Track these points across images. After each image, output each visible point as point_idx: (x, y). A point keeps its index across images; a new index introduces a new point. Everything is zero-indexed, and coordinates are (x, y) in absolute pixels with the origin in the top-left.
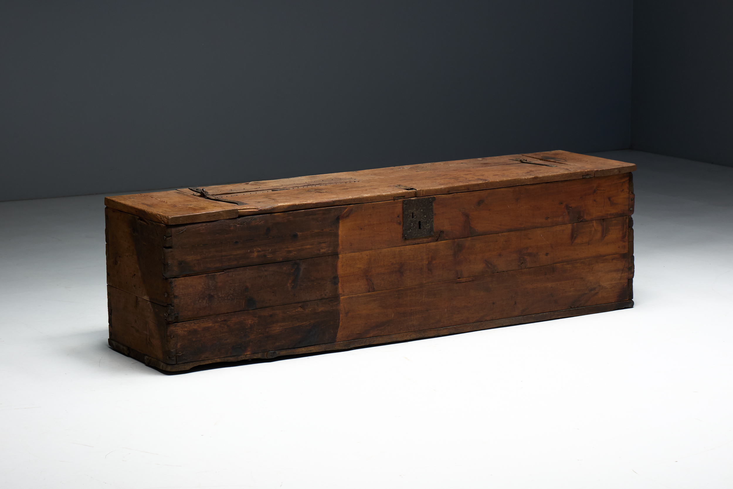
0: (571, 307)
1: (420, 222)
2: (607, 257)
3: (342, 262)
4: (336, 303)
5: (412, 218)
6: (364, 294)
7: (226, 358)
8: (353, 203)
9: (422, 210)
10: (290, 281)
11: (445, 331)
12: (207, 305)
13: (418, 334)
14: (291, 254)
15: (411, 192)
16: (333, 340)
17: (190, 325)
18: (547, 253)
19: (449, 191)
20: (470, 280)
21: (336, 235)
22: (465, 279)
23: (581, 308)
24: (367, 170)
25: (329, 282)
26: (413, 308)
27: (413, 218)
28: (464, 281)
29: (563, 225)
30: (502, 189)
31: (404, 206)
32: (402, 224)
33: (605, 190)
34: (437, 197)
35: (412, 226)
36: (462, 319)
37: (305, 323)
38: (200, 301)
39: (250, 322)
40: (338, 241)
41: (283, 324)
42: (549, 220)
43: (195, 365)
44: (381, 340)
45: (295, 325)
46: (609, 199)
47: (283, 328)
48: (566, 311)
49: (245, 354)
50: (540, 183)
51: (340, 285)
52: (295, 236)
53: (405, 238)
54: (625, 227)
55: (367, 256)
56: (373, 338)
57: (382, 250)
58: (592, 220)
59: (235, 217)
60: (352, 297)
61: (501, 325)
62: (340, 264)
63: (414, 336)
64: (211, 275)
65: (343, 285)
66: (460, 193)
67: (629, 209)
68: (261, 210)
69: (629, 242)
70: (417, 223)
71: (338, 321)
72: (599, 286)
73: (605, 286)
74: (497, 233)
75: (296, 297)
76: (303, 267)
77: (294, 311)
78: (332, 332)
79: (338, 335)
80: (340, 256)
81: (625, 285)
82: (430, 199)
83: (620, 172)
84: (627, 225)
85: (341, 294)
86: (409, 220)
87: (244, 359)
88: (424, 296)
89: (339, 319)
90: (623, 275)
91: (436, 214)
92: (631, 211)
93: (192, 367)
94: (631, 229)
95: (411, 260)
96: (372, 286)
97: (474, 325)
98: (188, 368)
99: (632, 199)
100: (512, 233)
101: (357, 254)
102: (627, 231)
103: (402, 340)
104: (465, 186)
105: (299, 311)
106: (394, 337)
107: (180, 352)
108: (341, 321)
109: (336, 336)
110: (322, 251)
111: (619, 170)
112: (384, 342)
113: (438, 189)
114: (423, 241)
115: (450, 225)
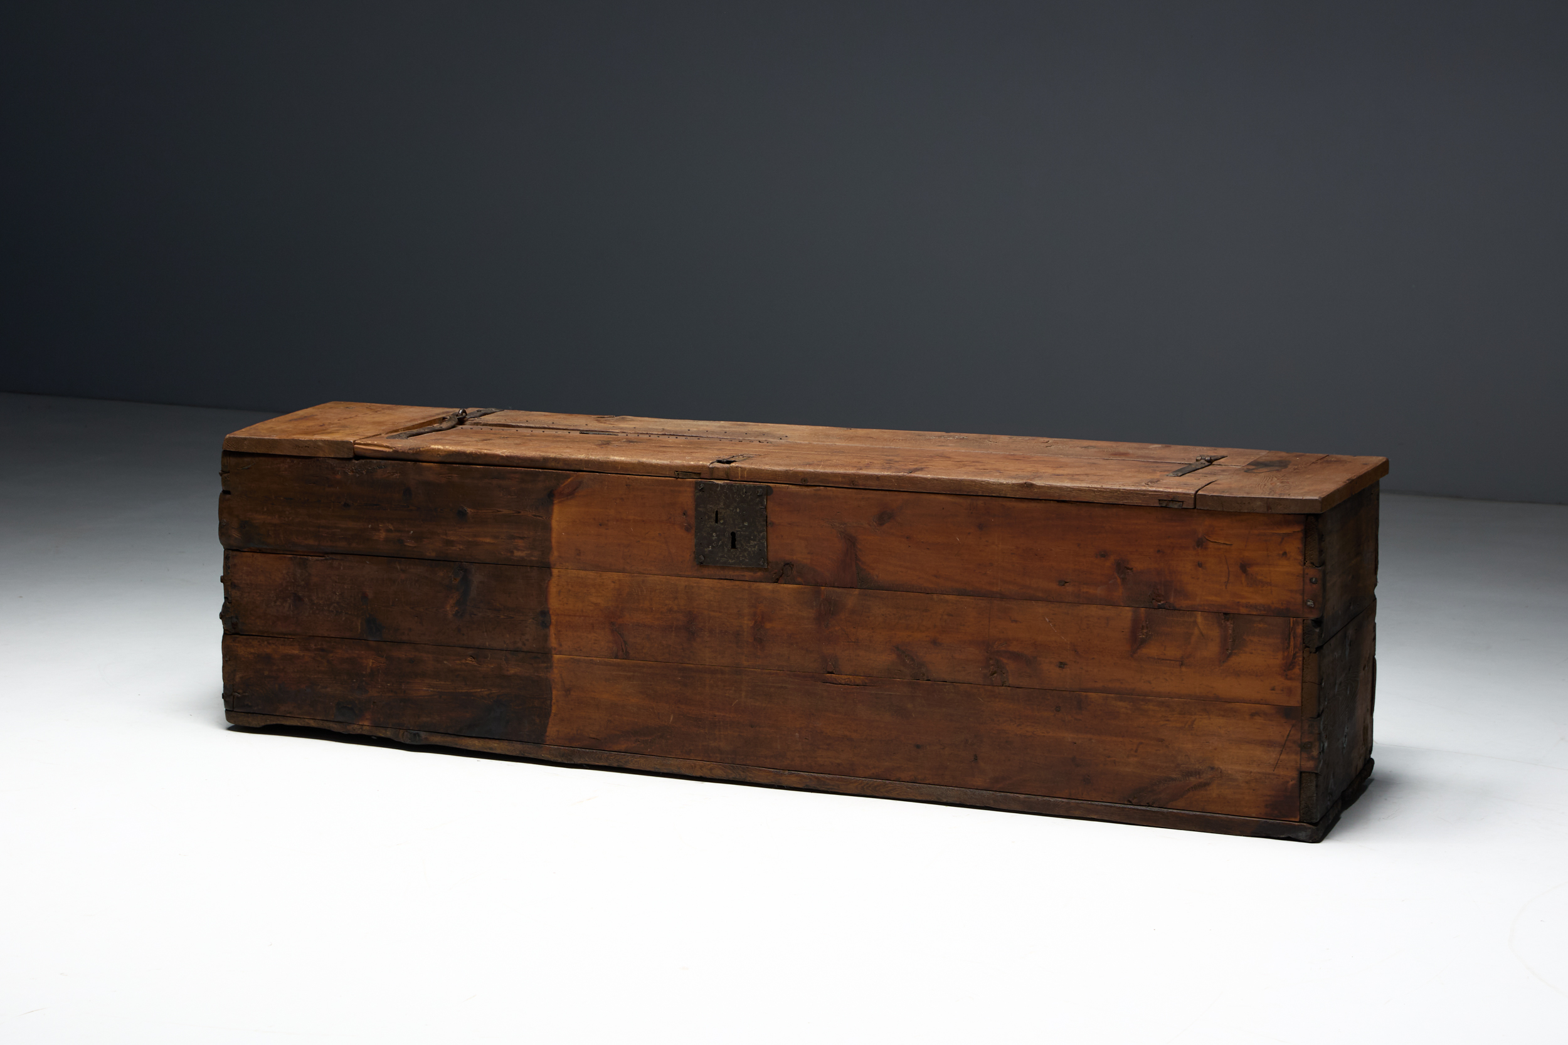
0: (1130, 802)
1: (733, 534)
2: (1238, 705)
3: (558, 585)
4: (546, 665)
5: (714, 523)
6: (606, 660)
7: (326, 722)
8: (585, 469)
10: (451, 601)
12: (292, 613)
13: (729, 771)
14: (454, 548)
15: (721, 469)
16: (539, 739)
17: (260, 645)
18: (1061, 663)
19: (804, 481)
20: (858, 682)
21: (547, 528)
22: (844, 677)
23: (1156, 809)
25: (531, 620)
26: (717, 714)
27: (717, 521)
28: (843, 682)
29: (1108, 607)
30: (941, 498)
31: (698, 494)
32: (693, 531)
33: (1231, 545)
34: (776, 487)
35: (714, 538)
36: (839, 765)
37: (479, 690)
38: (278, 603)
39: (370, 662)
40: (550, 541)
41: (435, 682)
42: (1069, 588)
43: (269, 723)
44: (642, 763)
45: (460, 691)
46: (1244, 567)
47: (435, 690)
48: (1111, 806)
49: (360, 723)
50: (1041, 500)
51: (552, 630)
52: (462, 514)
53: (703, 561)
54: (1292, 643)
55: (614, 582)
56: (624, 755)
57: (646, 577)
58: (1192, 610)
59: (346, 456)
60: (579, 661)
61: (936, 800)
62: (553, 589)
63: (719, 773)
64: (300, 558)
65: (560, 631)
66: (834, 489)
67: (1304, 603)
68: (396, 452)
69: (1303, 682)
70: (728, 534)
71: (548, 702)
72: (1212, 768)
73: (1230, 772)
74: (927, 592)
75: (463, 634)
76: (477, 578)
77: (458, 662)
78: (538, 721)
79: (549, 729)
80: (555, 572)
81: (1291, 783)
82: (760, 490)
83: (1269, 508)
84: (1300, 640)
85: (555, 649)
86: (708, 526)
87: (359, 732)
88: (743, 694)
89: (551, 699)
90: (1283, 757)
91: (773, 524)
92: (1310, 607)
93: (263, 724)
94: (1311, 653)
95: (714, 611)
96: (623, 646)
97: (867, 784)
98: (254, 723)
99: (1314, 580)
100: (968, 599)
101: (591, 574)
102: (1300, 654)
103: (694, 775)
104: (844, 476)
105: (467, 663)
106: (674, 764)
107: (240, 691)
108: (554, 703)
109: (546, 732)
110: (517, 554)
111: (1269, 503)
112: (652, 770)
113: (780, 472)
114: (744, 575)
115: (809, 553)
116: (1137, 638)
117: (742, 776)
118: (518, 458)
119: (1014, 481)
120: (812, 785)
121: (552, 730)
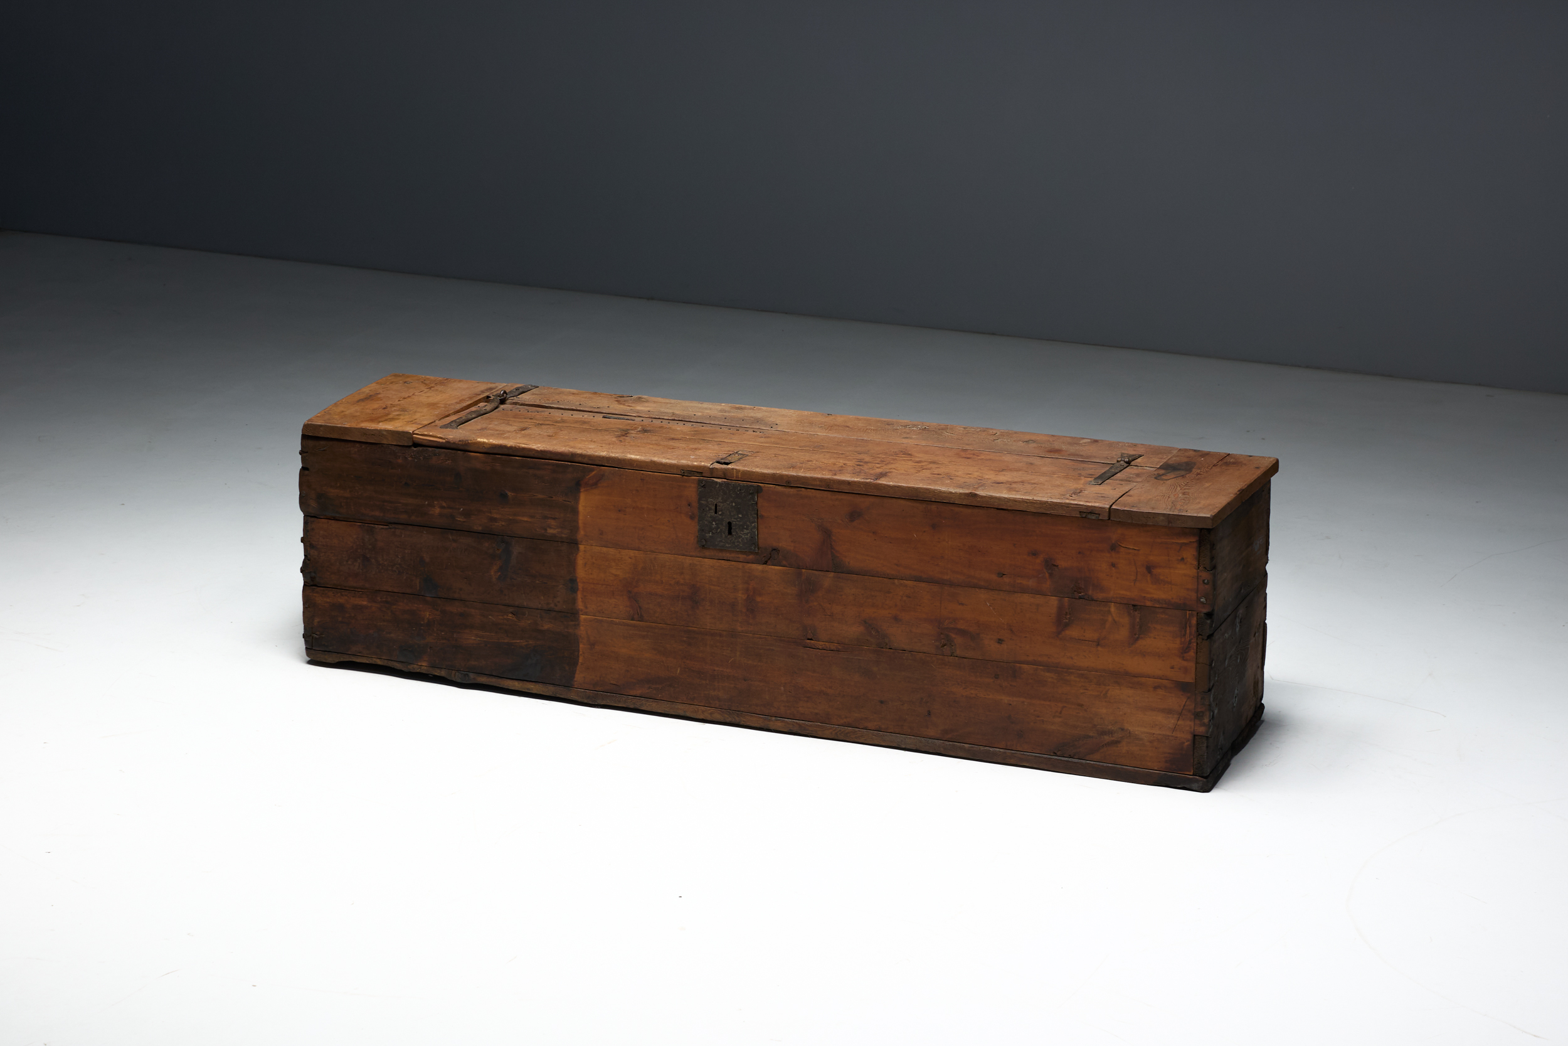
0: (1056, 754)
1: (730, 524)
2: (1143, 680)
3: (584, 558)
4: (573, 623)
5: (714, 513)
6: (624, 621)
8: (606, 465)
9: (734, 505)
10: (495, 568)
11: (780, 725)
12: (361, 571)
13: (726, 716)
14: (497, 524)
15: (720, 469)
16: (568, 683)
17: (335, 596)
18: (999, 640)
19: (788, 483)
20: (832, 648)
21: (575, 511)
22: (821, 643)
23: (1076, 760)
25: (561, 586)
26: (716, 669)
27: (716, 513)
28: (820, 647)
29: (1038, 596)
30: (902, 502)
31: (700, 490)
32: (696, 520)
33: (1139, 550)
34: (765, 487)
35: (714, 526)
36: (817, 714)
37: (518, 641)
38: (349, 562)
39: (427, 614)
40: (578, 522)
41: (481, 633)
42: (1006, 579)
43: (342, 660)
44: (655, 708)
45: (503, 641)
46: (1149, 568)
47: (482, 640)
48: (1039, 757)
49: (419, 664)
50: (983, 507)
51: (579, 595)
52: (504, 496)
53: (704, 544)
54: (1188, 631)
55: (631, 558)
56: (639, 699)
57: (657, 555)
58: (1107, 602)
59: (406, 444)
60: (602, 621)
62: (580, 562)
63: (717, 717)
64: (368, 526)
65: (585, 596)
66: (813, 490)
67: (1198, 599)
68: (448, 442)
69: (1197, 663)
70: (725, 523)
71: (576, 654)
72: (1123, 729)
73: (1136, 733)
74: (890, 577)
75: (505, 595)
76: (516, 549)
77: (501, 617)
78: (567, 668)
79: (576, 676)
80: (582, 547)
81: (1186, 744)
82: (752, 489)
83: (1170, 522)
84: (1194, 629)
85: (582, 610)
86: (709, 516)
87: (418, 671)
88: (738, 653)
89: (578, 651)
90: (1179, 722)
91: (762, 516)
92: (1202, 603)
93: (337, 661)
94: (1203, 640)
95: (713, 585)
96: (638, 611)
97: (840, 731)
98: (330, 660)
99: (1206, 581)
100: (923, 585)
101: (612, 551)
102: (1194, 640)
103: (695, 717)
104: (821, 480)
105: (508, 619)
106: (681, 709)
107: (318, 633)
108: (581, 654)
109: (574, 677)
110: (550, 531)
111: (1170, 518)
112: (663, 712)
113: (769, 474)
114: (738, 557)
115: (792, 542)
116: (1063, 621)
117: (737, 720)
118: (550, 452)
119: (961, 491)
120: (795, 730)
121: (579, 677)
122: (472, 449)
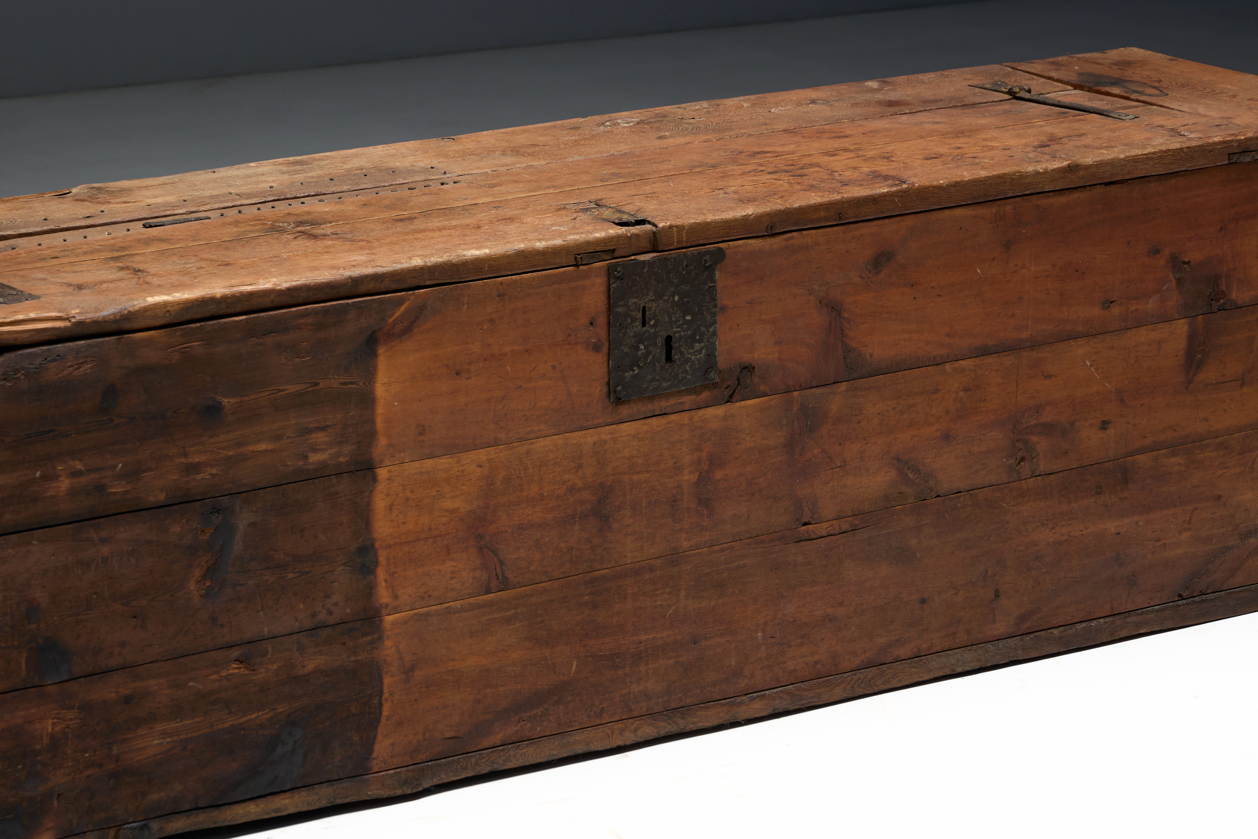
0: (1180, 595)
1: (669, 340)
3: (388, 495)
4: (369, 638)
5: (640, 327)
6: (472, 600)
8: (428, 283)
9: (676, 298)
10: (197, 573)
11: (757, 707)
13: (663, 724)
14: (199, 477)
15: (637, 236)
16: (359, 767)
18: (1104, 422)
19: (771, 228)
20: (845, 527)
21: (367, 400)
22: (825, 525)
24: (491, 131)
25: (341, 568)
26: (644, 637)
27: (644, 325)
28: (824, 533)
29: (1161, 325)
30: (958, 212)
31: (614, 285)
32: (605, 349)
34: (729, 248)
35: (640, 353)
36: (816, 662)
37: (254, 716)
39: (48, 725)
40: (372, 422)
41: (173, 725)
42: (1116, 310)
44: (532, 754)
45: (221, 726)
47: (175, 738)
50: (1085, 187)
51: (381, 575)
52: (213, 411)
53: (619, 395)
55: (480, 466)
56: (503, 750)
57: (532, 443)
58: (1255, 305)
60: (428, 614)
61: (949, 673)
62: (380, 503)
63: (648, 731)
65: (393, 573)
66: (813, 231)
68: (80, 323)
70: (660, 342)
71: (376, 701)
74: (938, 362)
75: (222, 626)
76: (243, 519)
77: (215, 677)
78: (356, 738)
79: (377, 747)
80: (382, 473)
82: (707, 257)
85: (387, 606)
86: (631, 334)
88: (683, 593)
89: (381, 693)
91: (724, 309)
95: (638, 473)
96: (498, 570)
100: (989, 360)
101: (444, 462)
103: (609, 747)
104: (827, 207)
105: (233, 674)
106: (581, 740)
108: (386, 699)
110: (315, 458)
113: (737, 220)
114: (682, 403)
115: (776, 343)
116: (1195, 359)
118: (307, 288)
119: (1055, 165)
120: (781, 706)
121: (383, 745)
122: (136, 325)
